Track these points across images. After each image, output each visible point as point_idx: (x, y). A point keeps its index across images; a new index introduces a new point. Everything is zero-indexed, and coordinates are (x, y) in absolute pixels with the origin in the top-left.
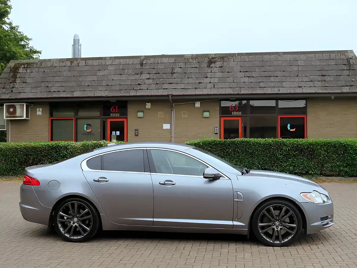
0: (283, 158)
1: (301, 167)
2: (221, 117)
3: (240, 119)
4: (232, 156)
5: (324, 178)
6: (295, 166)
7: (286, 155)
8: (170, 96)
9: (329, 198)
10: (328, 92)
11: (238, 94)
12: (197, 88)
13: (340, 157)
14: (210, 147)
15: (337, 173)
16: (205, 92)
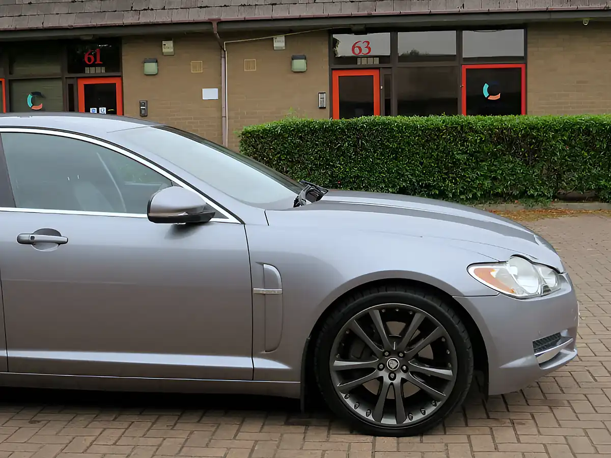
0: (468, 159)
1: (510, 180)
2: (332, 69)
3: (375, 73)
4: (350, 157)
5: (561, 205)
6: (495, 179)
7: (475, 152)
8: (215, 25)
9: (564, 275)
10: (574, 7)
11: (370, 16)
12: (276, 4)
13: (599, 157)
14: (301, 138)
15: (593, 193)
16: (295, 12)
